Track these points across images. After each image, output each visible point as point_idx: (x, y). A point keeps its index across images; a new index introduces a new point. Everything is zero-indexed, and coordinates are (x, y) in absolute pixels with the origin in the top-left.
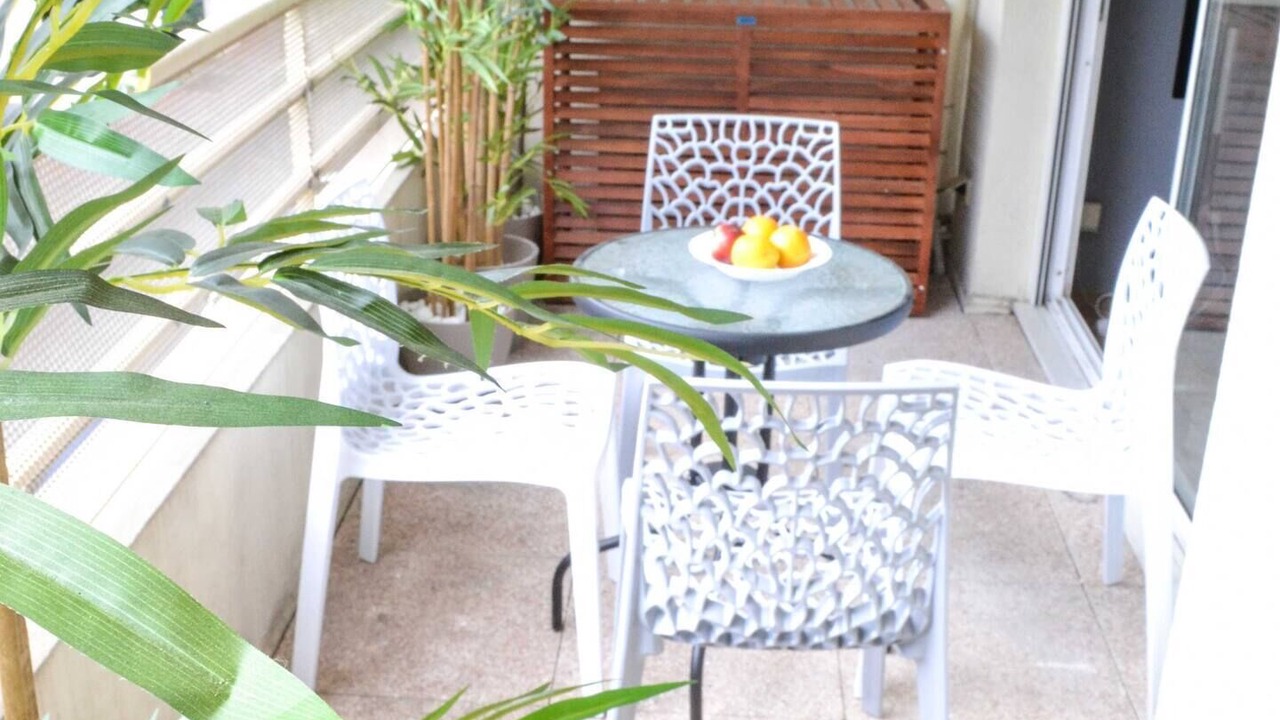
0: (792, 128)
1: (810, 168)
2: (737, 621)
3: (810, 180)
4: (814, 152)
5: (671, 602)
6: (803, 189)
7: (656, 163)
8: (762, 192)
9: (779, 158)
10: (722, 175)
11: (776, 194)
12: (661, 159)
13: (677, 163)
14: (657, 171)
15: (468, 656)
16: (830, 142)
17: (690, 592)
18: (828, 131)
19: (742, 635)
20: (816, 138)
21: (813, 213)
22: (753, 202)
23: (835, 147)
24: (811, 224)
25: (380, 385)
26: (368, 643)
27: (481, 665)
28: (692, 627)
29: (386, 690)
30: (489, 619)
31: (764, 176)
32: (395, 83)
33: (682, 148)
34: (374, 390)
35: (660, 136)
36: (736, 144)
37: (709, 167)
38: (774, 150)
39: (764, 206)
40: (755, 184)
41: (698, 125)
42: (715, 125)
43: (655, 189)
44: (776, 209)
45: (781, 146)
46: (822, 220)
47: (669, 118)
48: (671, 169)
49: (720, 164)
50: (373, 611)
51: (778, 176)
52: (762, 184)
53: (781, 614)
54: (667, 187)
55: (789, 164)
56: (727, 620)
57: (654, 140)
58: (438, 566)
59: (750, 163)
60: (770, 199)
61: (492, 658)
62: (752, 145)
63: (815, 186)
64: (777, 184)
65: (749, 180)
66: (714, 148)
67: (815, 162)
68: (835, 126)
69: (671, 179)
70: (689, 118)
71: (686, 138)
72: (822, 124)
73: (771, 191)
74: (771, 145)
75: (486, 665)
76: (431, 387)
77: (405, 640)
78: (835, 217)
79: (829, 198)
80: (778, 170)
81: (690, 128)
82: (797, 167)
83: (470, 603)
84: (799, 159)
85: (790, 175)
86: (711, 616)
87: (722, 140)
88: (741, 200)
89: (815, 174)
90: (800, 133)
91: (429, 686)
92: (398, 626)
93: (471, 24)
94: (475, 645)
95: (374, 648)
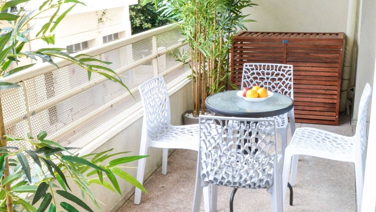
0: (281, 67)
1: (285, 78)
2: (223, 178)
3: (285, 81)
4: (286, 73)
5: (207, 172)
6: (284, 83)
7: (244, 75)
8: (273, 84)
9: (278, 75)
10: (262, 79)
11: (277, 84)
12: (246, 75)
13: (250, 76)
14: (245, 78)
15: (181, 197)
16: (291, 71)
17: (212, 170)
18: (290, 67)
19: (224, 182)
20: (287, 69)
21: (286, 90)
22: (271, 86)
23: (292, 72)
24: (286, 93)
25: (164, 127)
26: (158, 192)
27: (183, 199)
28: (212, 179)
29: (158, 202)
30: (189, 189)
31: (274, 80)
32: (183, 56)
33: (251, 72)
34: (162, 128)
35: (245, 68)
36: (266, 71)
37: (259, 77)
38: (276, 73)
39: (274, 87)
40: (271, 82)
41: (256, 66)
42: (260, 66)
43: (244, 83)
44: (277, 89)
45: (278, 72)
46: (289, 92)
47: (248, 64)
48: (249, 78)
49: (262, 76)
50: (162, 185)
51: (277, 80)
52: (273, 82)
53: (233, 177)
54: (247, 82)
55: (280, 76)
56: (220, 178)
57: (244, 70)
58: (181, 177)
59: (269, 76)
60: (275, 86)
61: (187, 198)
62: (270, 72)
63: (287, 82)
64: (277, 82)
65: (269, 81)
66: (260, 72)
67: (287, 76)
68: (292, 66)
69: (249, 80)
70: (254, 64)
71: (253, 69)
72: (288, 66)
73: (275, 84)
74: (275, 71)
75: (185, 199)
76: (176, 128)
77: (167, 192)
78: (292, 91)
79: (291, 85)
80: (277, 78)
81: (254, 67)
82: (282, 77)
83: (186, 186)
84: (282, 75)
85: (280, 79)
86: (216, 177)
87: (262, 70)
88: (268, 86)
89: (287, 79)
90: (283, 68)
91: (169, 203)
92: (166, 189)
93: (200, 41)
94: (184, 195)
95: (159, 193)
